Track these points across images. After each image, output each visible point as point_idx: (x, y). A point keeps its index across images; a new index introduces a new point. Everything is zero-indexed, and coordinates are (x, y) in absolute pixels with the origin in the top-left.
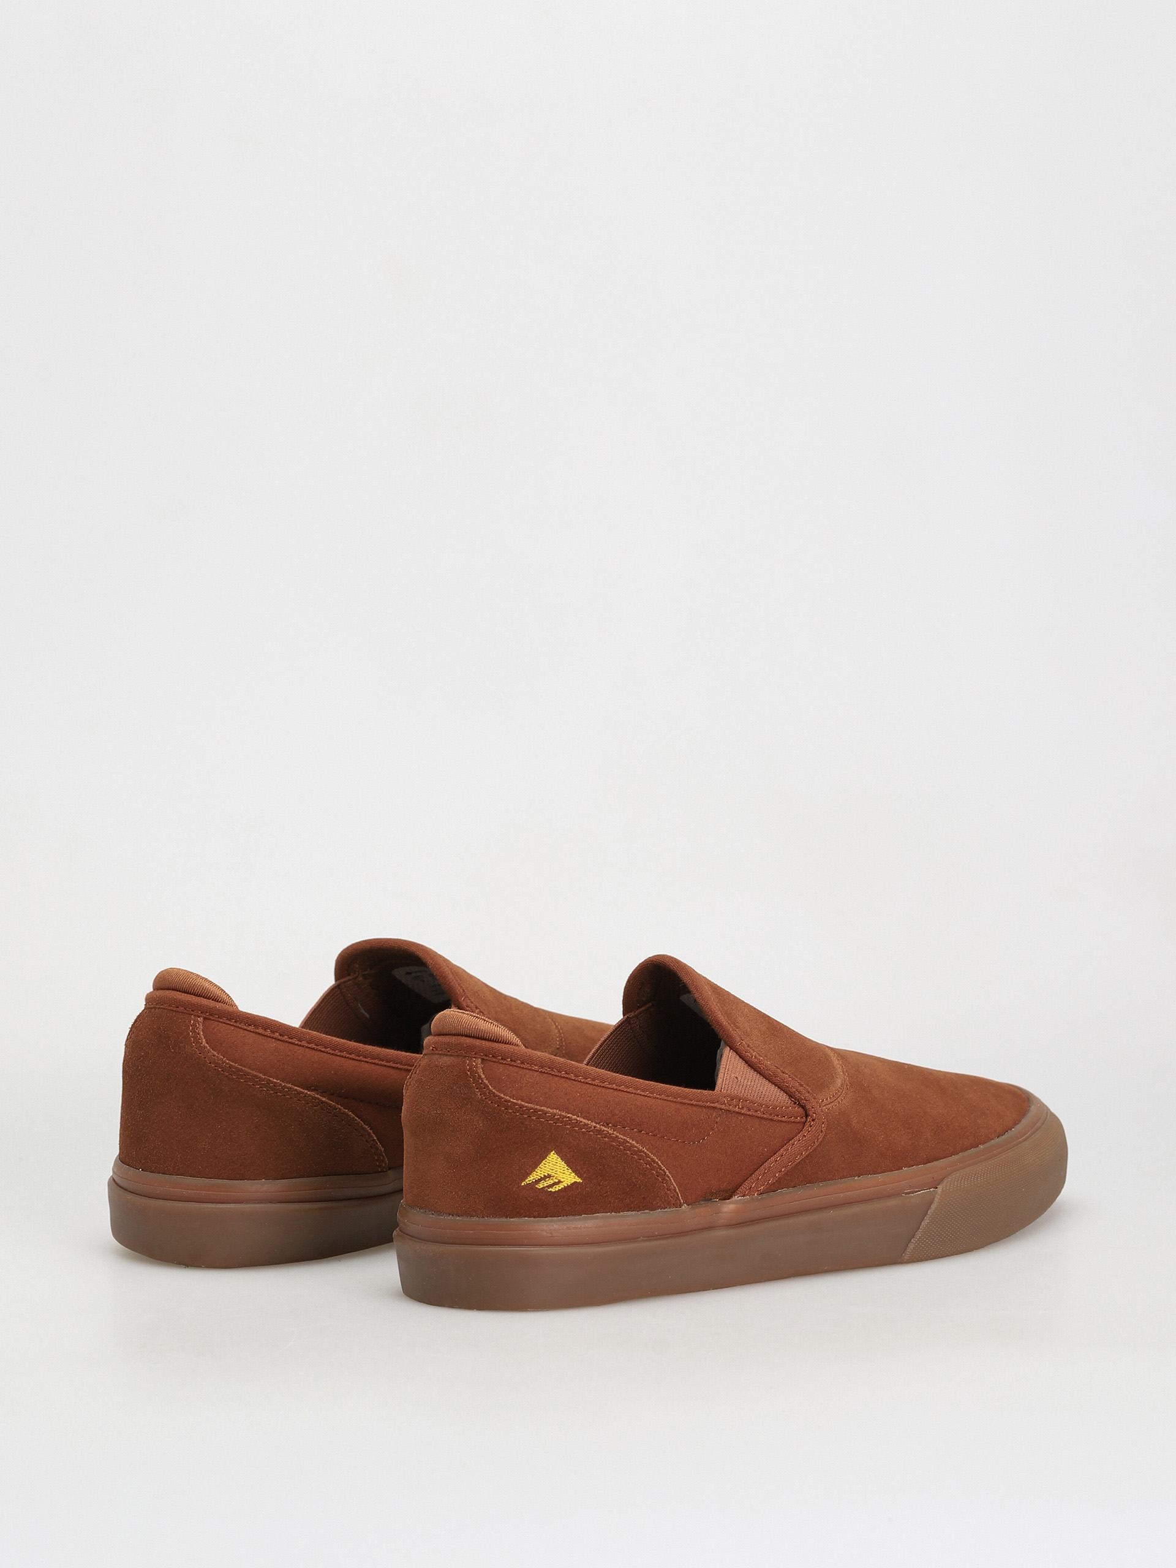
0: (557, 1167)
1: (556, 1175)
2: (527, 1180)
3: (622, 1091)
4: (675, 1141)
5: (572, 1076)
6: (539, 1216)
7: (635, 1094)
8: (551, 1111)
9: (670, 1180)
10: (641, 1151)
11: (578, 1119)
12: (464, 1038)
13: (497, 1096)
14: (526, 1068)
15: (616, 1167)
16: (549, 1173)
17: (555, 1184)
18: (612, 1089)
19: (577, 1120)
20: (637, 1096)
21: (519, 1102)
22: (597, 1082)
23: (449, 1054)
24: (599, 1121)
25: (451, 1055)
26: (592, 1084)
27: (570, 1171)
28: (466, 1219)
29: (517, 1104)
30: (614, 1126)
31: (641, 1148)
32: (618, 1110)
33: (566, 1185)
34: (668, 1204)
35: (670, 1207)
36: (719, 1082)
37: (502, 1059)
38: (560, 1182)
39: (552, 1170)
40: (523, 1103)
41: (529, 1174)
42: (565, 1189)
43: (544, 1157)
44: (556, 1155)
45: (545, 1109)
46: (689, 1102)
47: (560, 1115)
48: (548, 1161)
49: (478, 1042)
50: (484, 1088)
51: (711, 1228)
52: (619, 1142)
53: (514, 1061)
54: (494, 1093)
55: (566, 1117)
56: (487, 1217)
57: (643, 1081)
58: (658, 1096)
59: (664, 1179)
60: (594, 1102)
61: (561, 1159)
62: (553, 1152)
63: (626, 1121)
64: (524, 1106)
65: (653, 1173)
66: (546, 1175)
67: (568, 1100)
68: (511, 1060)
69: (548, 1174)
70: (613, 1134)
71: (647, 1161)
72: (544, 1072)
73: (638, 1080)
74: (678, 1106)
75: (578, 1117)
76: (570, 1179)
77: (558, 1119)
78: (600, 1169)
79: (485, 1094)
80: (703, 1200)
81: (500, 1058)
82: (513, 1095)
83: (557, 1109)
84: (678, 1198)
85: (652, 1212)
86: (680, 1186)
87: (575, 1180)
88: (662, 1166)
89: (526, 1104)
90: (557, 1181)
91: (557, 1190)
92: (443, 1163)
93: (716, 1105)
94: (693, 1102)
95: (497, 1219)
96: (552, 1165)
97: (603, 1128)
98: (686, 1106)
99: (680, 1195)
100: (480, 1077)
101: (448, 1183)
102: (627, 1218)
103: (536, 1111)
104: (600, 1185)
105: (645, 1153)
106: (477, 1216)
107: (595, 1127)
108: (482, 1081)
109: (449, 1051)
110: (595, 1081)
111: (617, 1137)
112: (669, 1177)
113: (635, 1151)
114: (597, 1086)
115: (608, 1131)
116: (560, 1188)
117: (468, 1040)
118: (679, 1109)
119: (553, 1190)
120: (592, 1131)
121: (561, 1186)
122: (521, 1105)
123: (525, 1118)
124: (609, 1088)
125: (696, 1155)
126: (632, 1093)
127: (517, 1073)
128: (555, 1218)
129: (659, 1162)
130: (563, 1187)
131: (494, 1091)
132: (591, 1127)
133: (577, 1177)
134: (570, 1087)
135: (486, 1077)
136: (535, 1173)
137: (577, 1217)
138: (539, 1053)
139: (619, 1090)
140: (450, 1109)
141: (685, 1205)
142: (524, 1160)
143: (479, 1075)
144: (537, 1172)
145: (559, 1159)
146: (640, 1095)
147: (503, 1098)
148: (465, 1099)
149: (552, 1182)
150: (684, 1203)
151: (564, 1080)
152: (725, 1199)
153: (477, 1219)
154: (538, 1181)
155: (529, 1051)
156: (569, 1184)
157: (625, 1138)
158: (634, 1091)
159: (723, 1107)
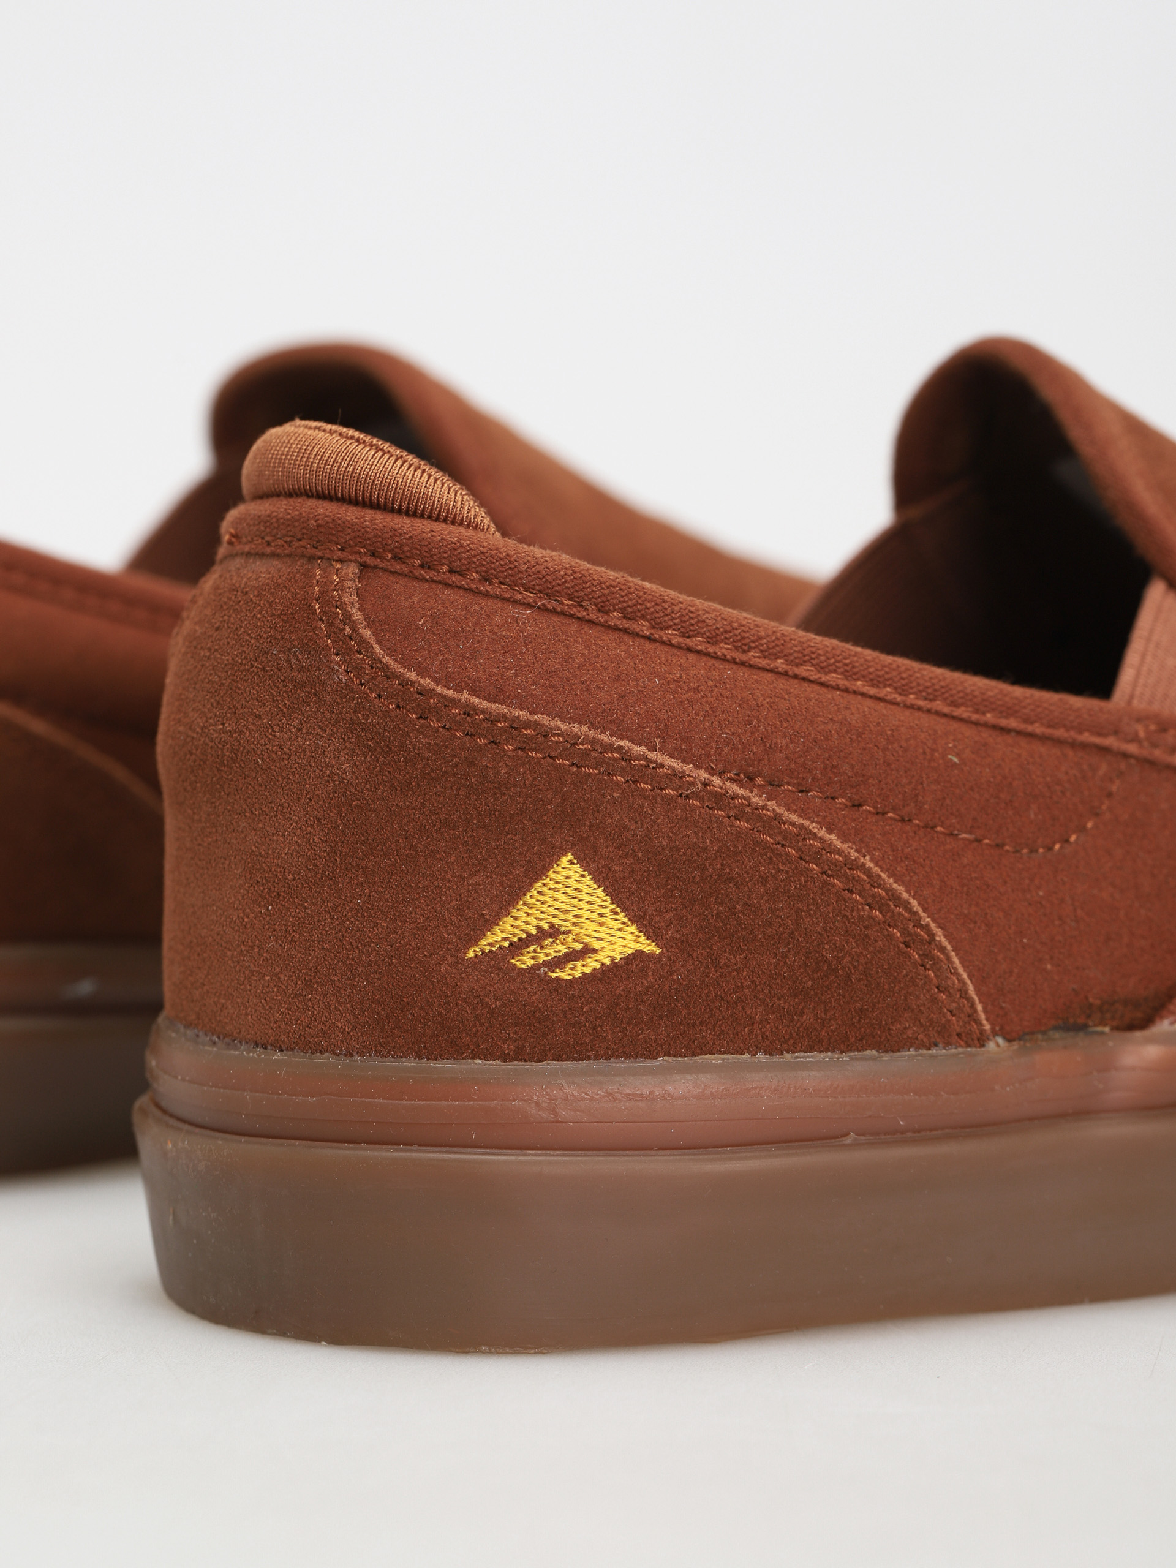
0: (582, 904)
1: (576, 930)
2: (483, 942)
3: (804, 679)
4: (971, 842)
5: (644, 628)
6: (519, 1055)
7: (847, 690)
8: (564, 727)
9: (948, 958)
10: (854, 865)
11: (652, 755)
12: (312, 503)
13: (395, 676)
14: (497, 597)
15: (773, 911)
16: (556, 921)
17: (572, 956)
18: (771, 671)
19: (646, 758)
20: (851, 697)
21: (465, 696)
22: (723, 649)
23: (268, 550)
24: (721, 766)
25: (274, 555)
26: (708, 654)
27: (622, 917)
28: (299, 1059)
29: (454, 702)
30: (773, 785)
31: (854, 854)
32: (785, 736)
33: (608, 962)
34: (939, 1033)
35: (947, 1044)
36: (1127, 675)
37: (422, 566)
38: (587, 951)
39: (567, 912)
40: (475, 700)
41: (490, 924)
42: (606, 973)
43: (538, 870)
44: (576, 867)
45: (544, 719)
46: (1022, 726)
47: (594, 742)
48: (552, 885)
49: (350, 514)
50: (360, 652)
51: (1082, 1113)
52: (786, 835)
53: (461, 574)
54: (387, 666)
55: (610, 748)
56: (361, 1054)
57: (876, 654)
58: (921, 703)
59: (926, 955)
60: (707, 707)
61: (595, 879)
62: (570, 857)
63: (810, 771)
64: (476, 710)
65: (891, 936)
66: (546, 926)
67: (622, 696)
68: (451, 571)
69: (552, 926)
70: (764, 807)
71: (873, 896)
72: (554, 611)
73: (859, 649)
74: (985, 734)
75: (653, 749)
76: (621, 942)
77: (585, 754)
78: (719, 914)
79: (358, 669)
80: (1056, 1028)
81: (418, 562)
82: (448, 676)
83: (581, 723)
84: (972, 1016)
85: (886, 1057)
86: (980, 981)
87: (639, 947)
88: (923, 914)
89: (485, 704)
90: (578, 947)
91: (578, 974)
92: (241, 886)
93: (1110, 741)
94: (1037, 728)
95: (388, 1062)
96: (563, 898)
97: (734, 788)
98: (1009, 739)
99: (979, 1007)
100: (348, 618)
101: (252, 947)
102: (805, 1074)
103: (515, 726)
104: (717, 966)
105: (868, 872)
106: (334, 1053)
107: (706, 784)
108: (354, 630)
109: (269, 544)
110: (716, 643)
111: (777, 817)
112: (942, 949)
113: (835, 863)
114: (724, 659)
115: (747, 799)
116: (588, 970)
117: (325, 509)
118: (985, 745)
119: (565, 975)
120: (696, 796)
121: (591, 964)
122: (468, 705)
123: (479, 748)
124: (763, 669)
125: (1039, 888)
126: (837, 688)
127: (466, 609)
128: (570, 1065)
129: (914, 903)
130: (598, 966)
131: (386, 659)
132: (693, 784)
133: (643, 938)
134: (633, 657)
135: (367, 618)
136: (510, 920)
137: (640, 1064)
138: (537, 551)
139: (796, 677)
140: (259, 717)
141: (1000, 1040)
142: (477, 878)
143: (345, 611)
144: (516, 918)
145: (588, 879)
146: (863, 695)
147: (413, 684)
148: (302, 686)
149: (563, 949)
150: (995, 1033)
151: (616, 635)
152: (1131, 1027)
153: (332, 1060)
154: (518, 947)
155: (510, 545)
156: (618, 957)
157: (806, 823)
158: (843, 683)
159: (1132, 748)
